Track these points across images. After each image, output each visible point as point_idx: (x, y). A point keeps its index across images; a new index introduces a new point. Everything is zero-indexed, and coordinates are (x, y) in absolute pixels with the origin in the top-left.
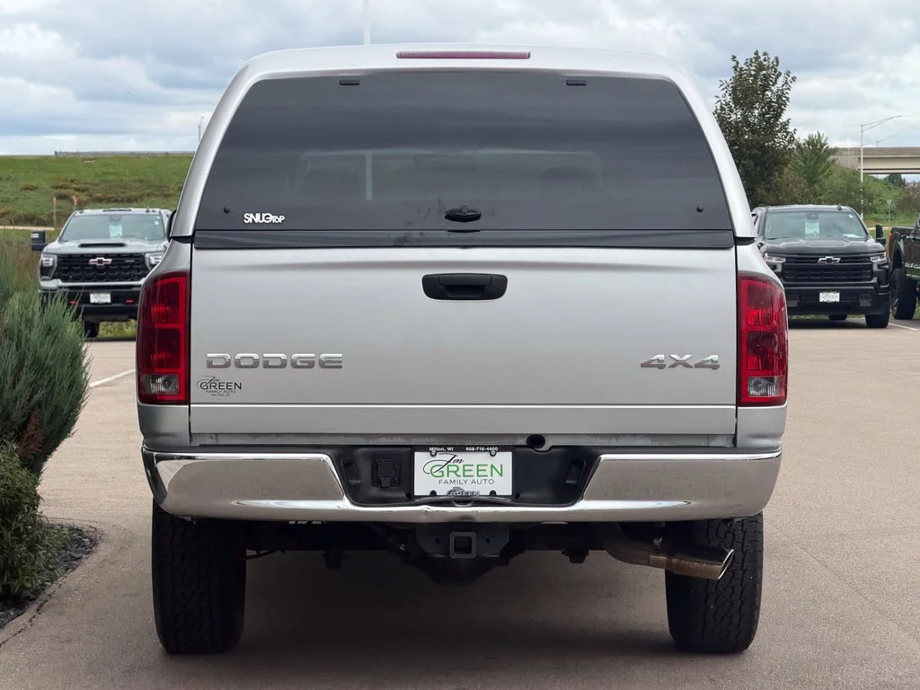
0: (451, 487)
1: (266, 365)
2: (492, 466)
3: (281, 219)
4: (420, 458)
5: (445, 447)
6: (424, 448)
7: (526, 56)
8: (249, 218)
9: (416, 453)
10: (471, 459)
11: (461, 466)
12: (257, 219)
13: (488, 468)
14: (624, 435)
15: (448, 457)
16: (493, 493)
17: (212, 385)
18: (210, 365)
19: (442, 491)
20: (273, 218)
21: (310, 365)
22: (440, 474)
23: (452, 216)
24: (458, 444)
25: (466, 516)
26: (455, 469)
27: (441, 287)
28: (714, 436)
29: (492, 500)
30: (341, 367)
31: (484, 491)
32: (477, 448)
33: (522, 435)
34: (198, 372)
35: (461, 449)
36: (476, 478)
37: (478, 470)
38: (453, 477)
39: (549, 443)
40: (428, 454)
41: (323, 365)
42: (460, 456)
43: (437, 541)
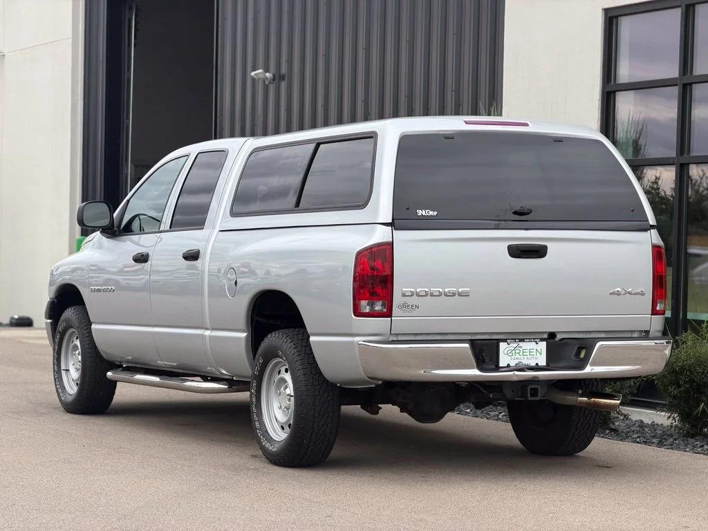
0: (517, 362)
1: (432, 295)
2: (537, 350)
3: (435, 213)
4: (503, 346)
5: (515, 339)
6: (505, 340)
7: (526, 125)
8: (420, 212)
9: (501, 343)
10: (527, 346)
11: (521, 350)
12: (424, 214)
13: (535, 351)
14: (593, 331)
15: (515, 345)
16: (537, 364)
17: (404, 306)
18: (404, 295)
19: (513, 364)
20: (431, 213)
21: (454, 295)
22: (510, 354)
23: (515, 213)
24: (520, 337)
25: (535, 377)
26: (518, 351)
27: (519, 252)
28: (632, 332)
29: (537, 368)
30: (468, 296)
31: (533, 364)
32: (530, 340)
33: (546, 332)
34: (397, 299)
35: (522, 340)
36: (529, 356)
37: (530, 352)
38: (517, 356)
39: (559, 337)
40: (506, 343)
41: (460, 294)
42: (521, 344)
43: (513, 391)
